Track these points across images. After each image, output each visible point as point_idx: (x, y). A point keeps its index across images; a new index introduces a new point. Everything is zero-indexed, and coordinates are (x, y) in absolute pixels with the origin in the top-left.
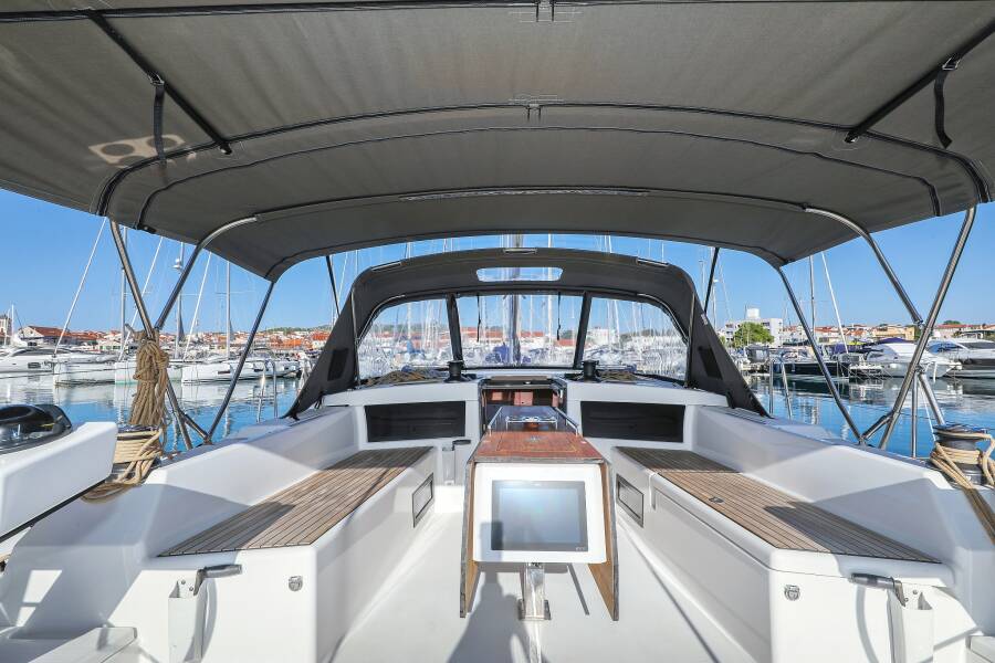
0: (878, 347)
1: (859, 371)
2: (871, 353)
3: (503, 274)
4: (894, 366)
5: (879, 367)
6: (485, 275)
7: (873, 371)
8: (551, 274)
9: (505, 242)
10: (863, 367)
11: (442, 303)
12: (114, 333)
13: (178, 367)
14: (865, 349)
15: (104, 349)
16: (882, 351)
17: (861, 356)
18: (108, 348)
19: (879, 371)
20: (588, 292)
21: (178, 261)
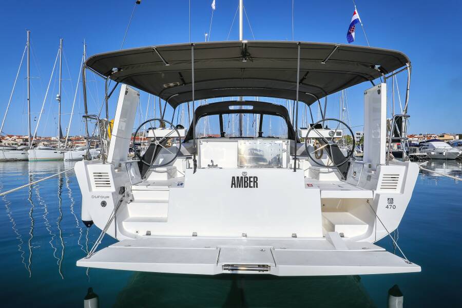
0: (426, 144)
1: (415, 156)
2: (423, 147)
3: (237, 107)
4: (433, 153)
5: (426, 154)
6: (232, 108)
7: (422, 156)
8: (251, 108)
9: (238, 99)
10: (417, 154)
11: (218, 116)
12: (10, 136)
13: (62, 153)
14: (420, 145)
15: (7, 145)
16: (428, 146)
17: (418, 149)
18: (8, 144)
19: (425, 156)
20: (262, 113)
21: (58, 95)
